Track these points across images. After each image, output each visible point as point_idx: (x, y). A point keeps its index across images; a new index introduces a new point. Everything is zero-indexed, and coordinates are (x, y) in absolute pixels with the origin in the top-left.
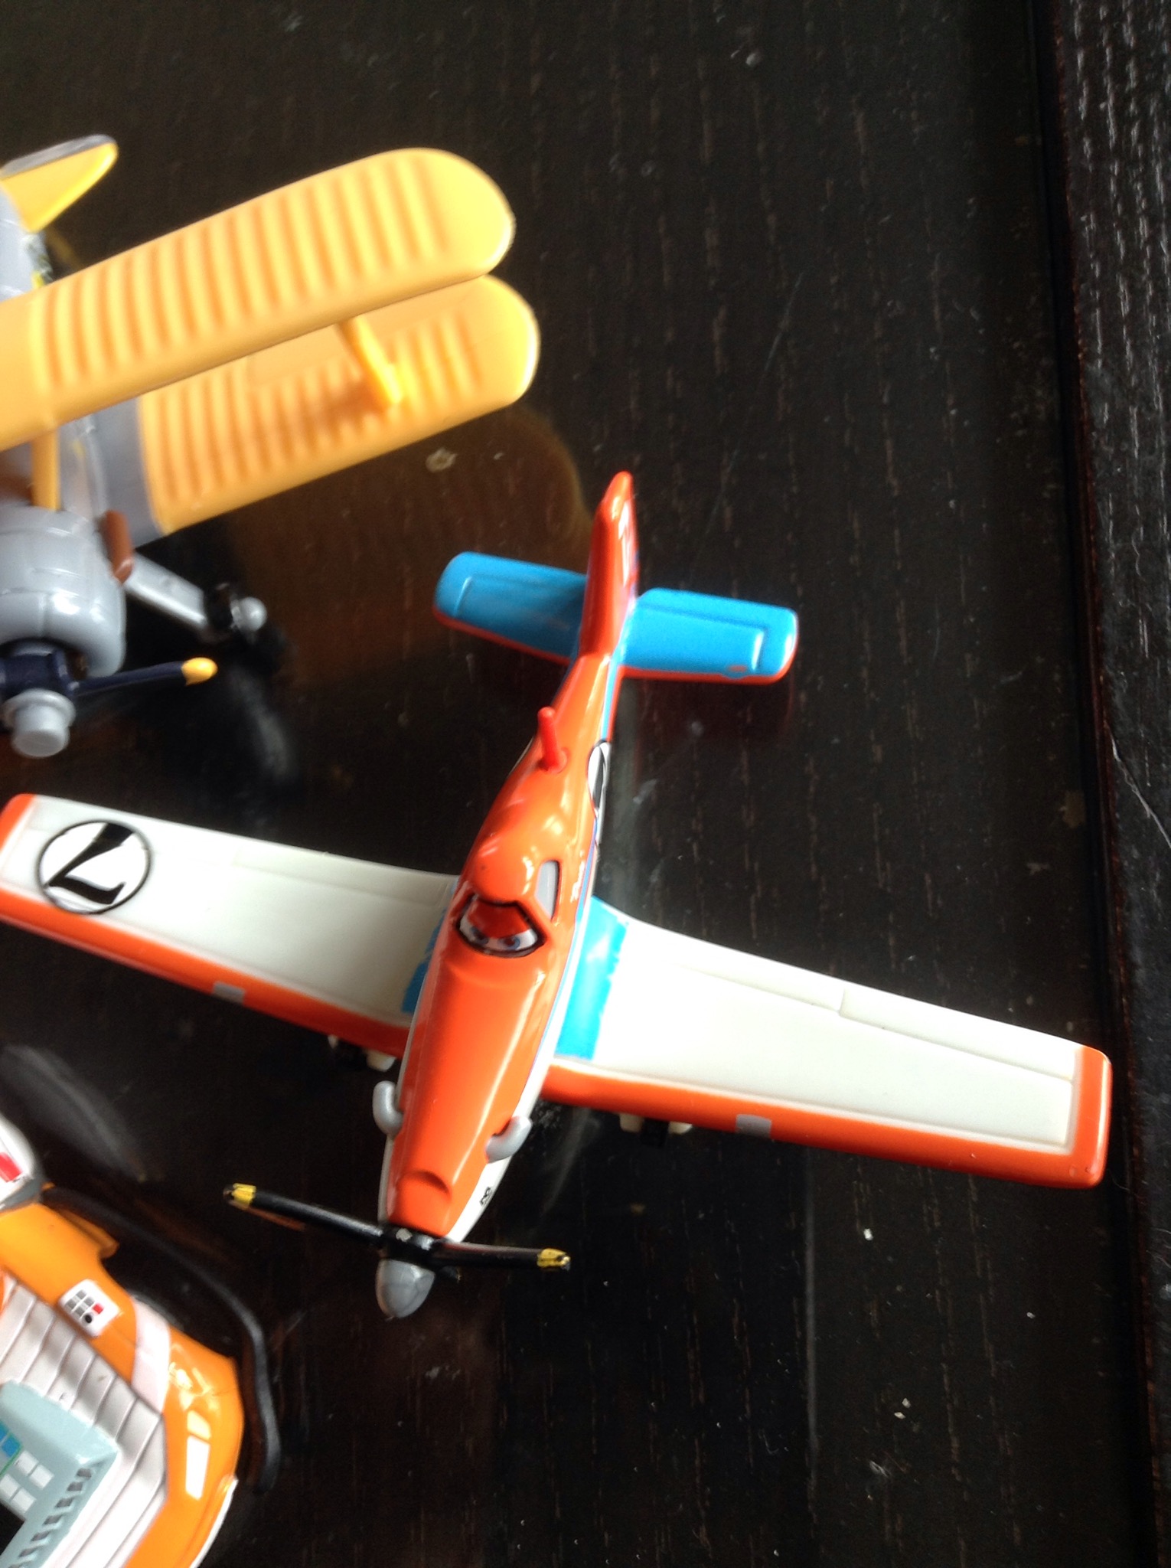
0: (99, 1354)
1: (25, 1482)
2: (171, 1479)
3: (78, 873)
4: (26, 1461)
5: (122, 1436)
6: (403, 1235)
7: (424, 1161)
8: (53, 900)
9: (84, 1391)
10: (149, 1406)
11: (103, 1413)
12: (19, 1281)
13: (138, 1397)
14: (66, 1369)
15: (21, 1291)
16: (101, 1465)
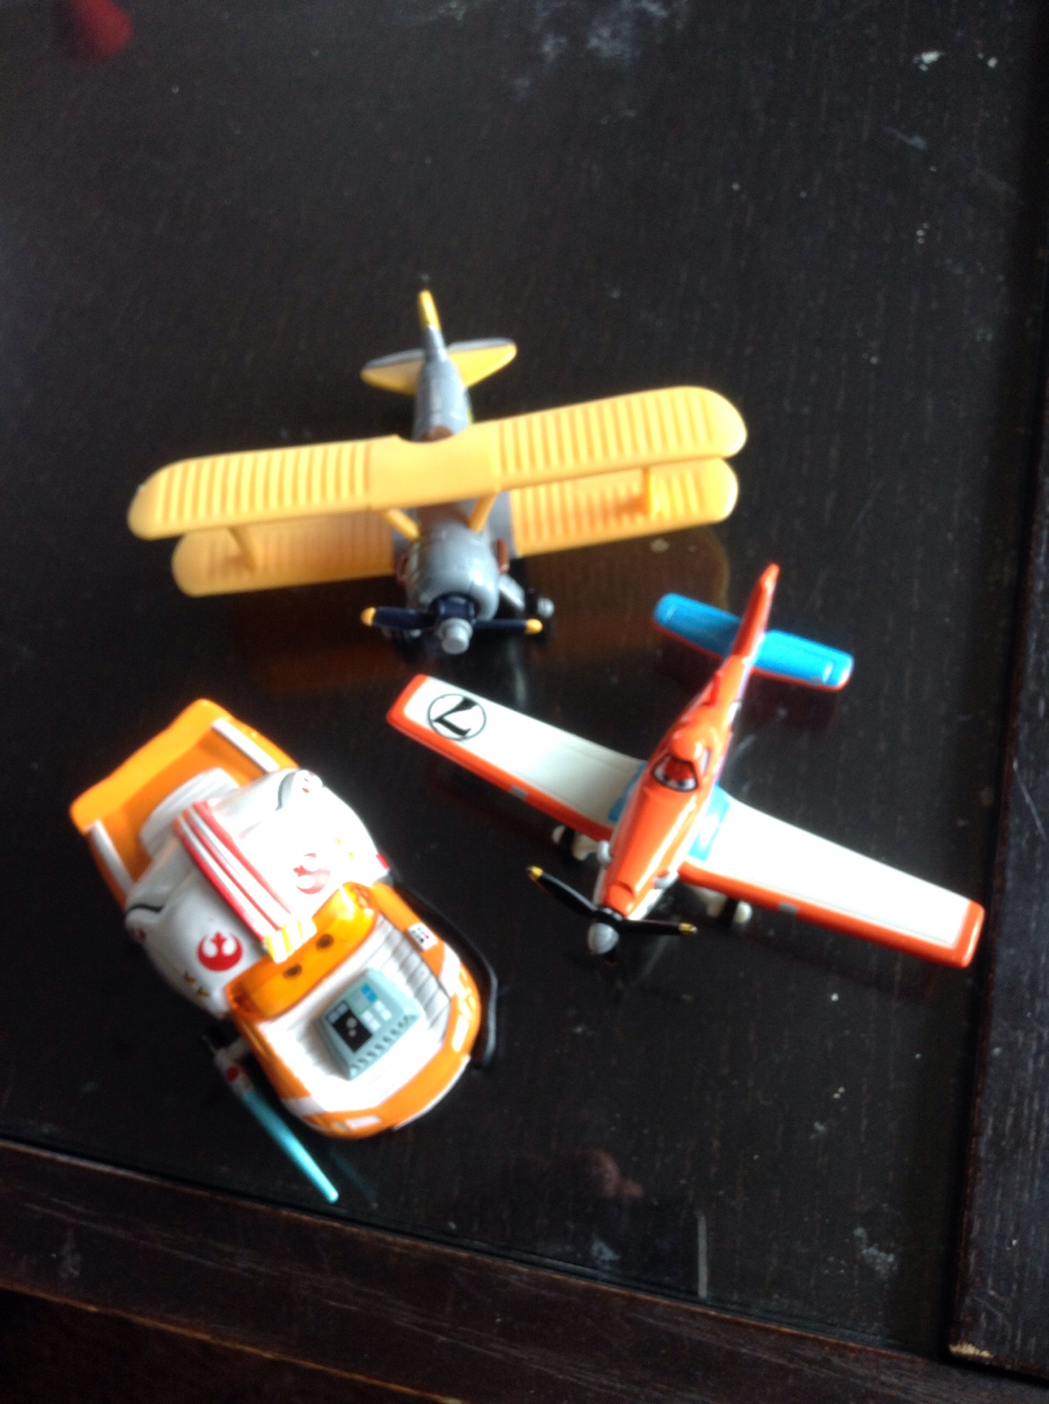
0: (423, 960)
1: (377, 1016)
2: (447, 1035)
3: (449, 718)
4: (379, 1005)
5: (427, 1007)
6: (608, 911)
7: (623, 878)
8: (434, 729)
9: (412, 978)
10: (445, 992)
11: (419, 992)
12: (386, 917)
13: (441, 986)
14: (404, 966)
15: (386, 923)
16: (414, 1018)
